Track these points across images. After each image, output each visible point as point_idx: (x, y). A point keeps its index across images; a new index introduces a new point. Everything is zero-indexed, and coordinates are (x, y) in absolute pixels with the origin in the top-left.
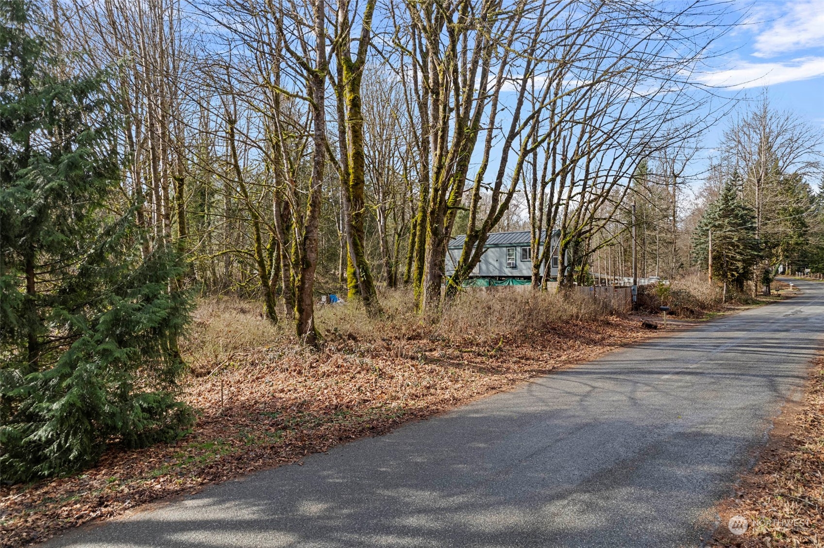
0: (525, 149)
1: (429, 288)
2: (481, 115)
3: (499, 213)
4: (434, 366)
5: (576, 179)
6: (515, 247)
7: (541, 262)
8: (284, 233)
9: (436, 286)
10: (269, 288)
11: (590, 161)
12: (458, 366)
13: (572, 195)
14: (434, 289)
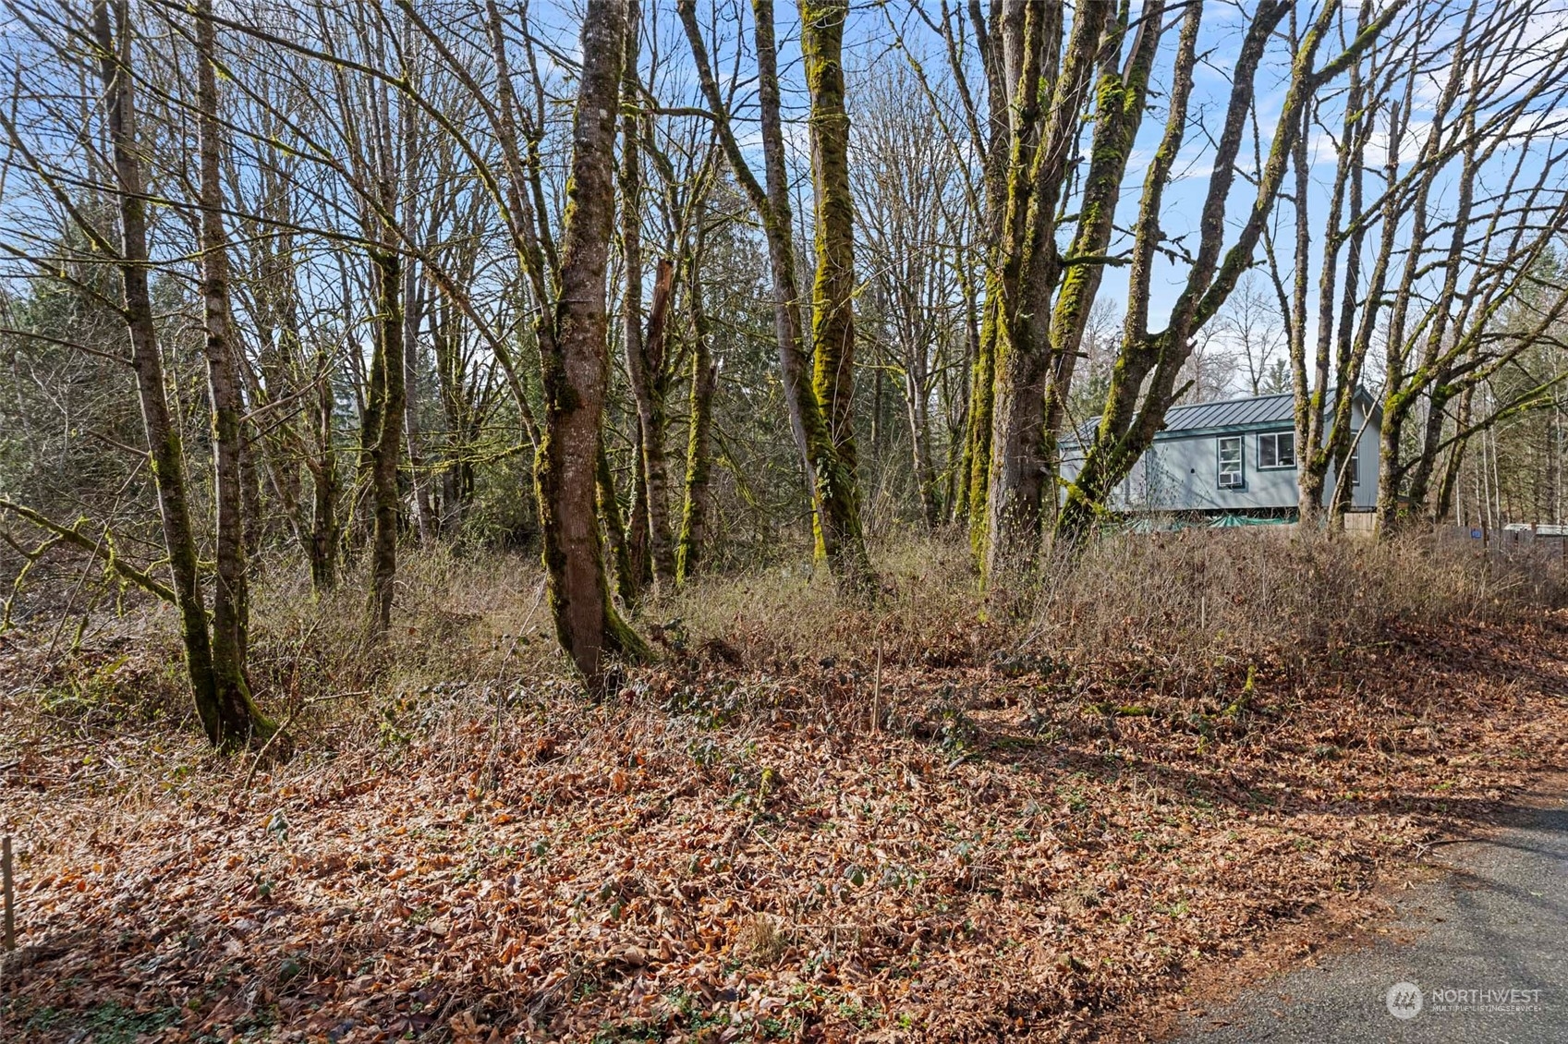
0: (1306, 69)
1: (1003, 510)
2: (1152, 54)
3: (1221, 279)
4: (1002, 773)
5: (1431, 224)
6: (1242, 433)
7: (1328, 456)
9: (1025, 505)
11: (1472, 168)
12: (1099, 767)
13: (1419, 268)
14: (1018, 514)
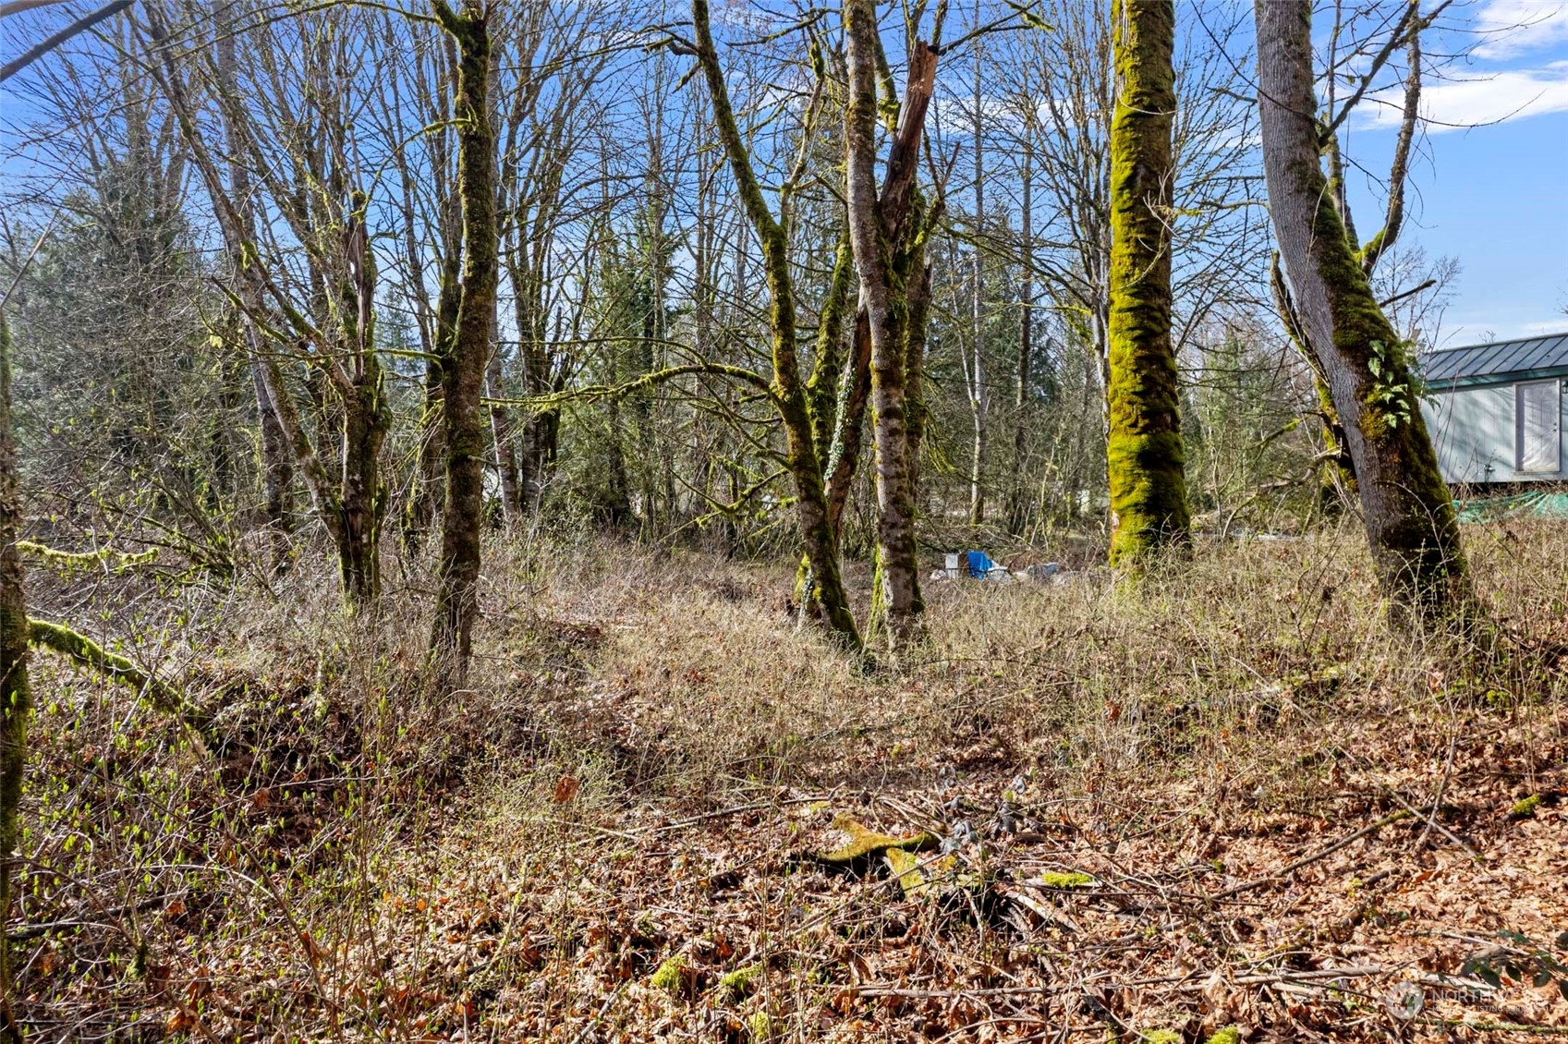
8: (887, 281)
10: (823, 506)
